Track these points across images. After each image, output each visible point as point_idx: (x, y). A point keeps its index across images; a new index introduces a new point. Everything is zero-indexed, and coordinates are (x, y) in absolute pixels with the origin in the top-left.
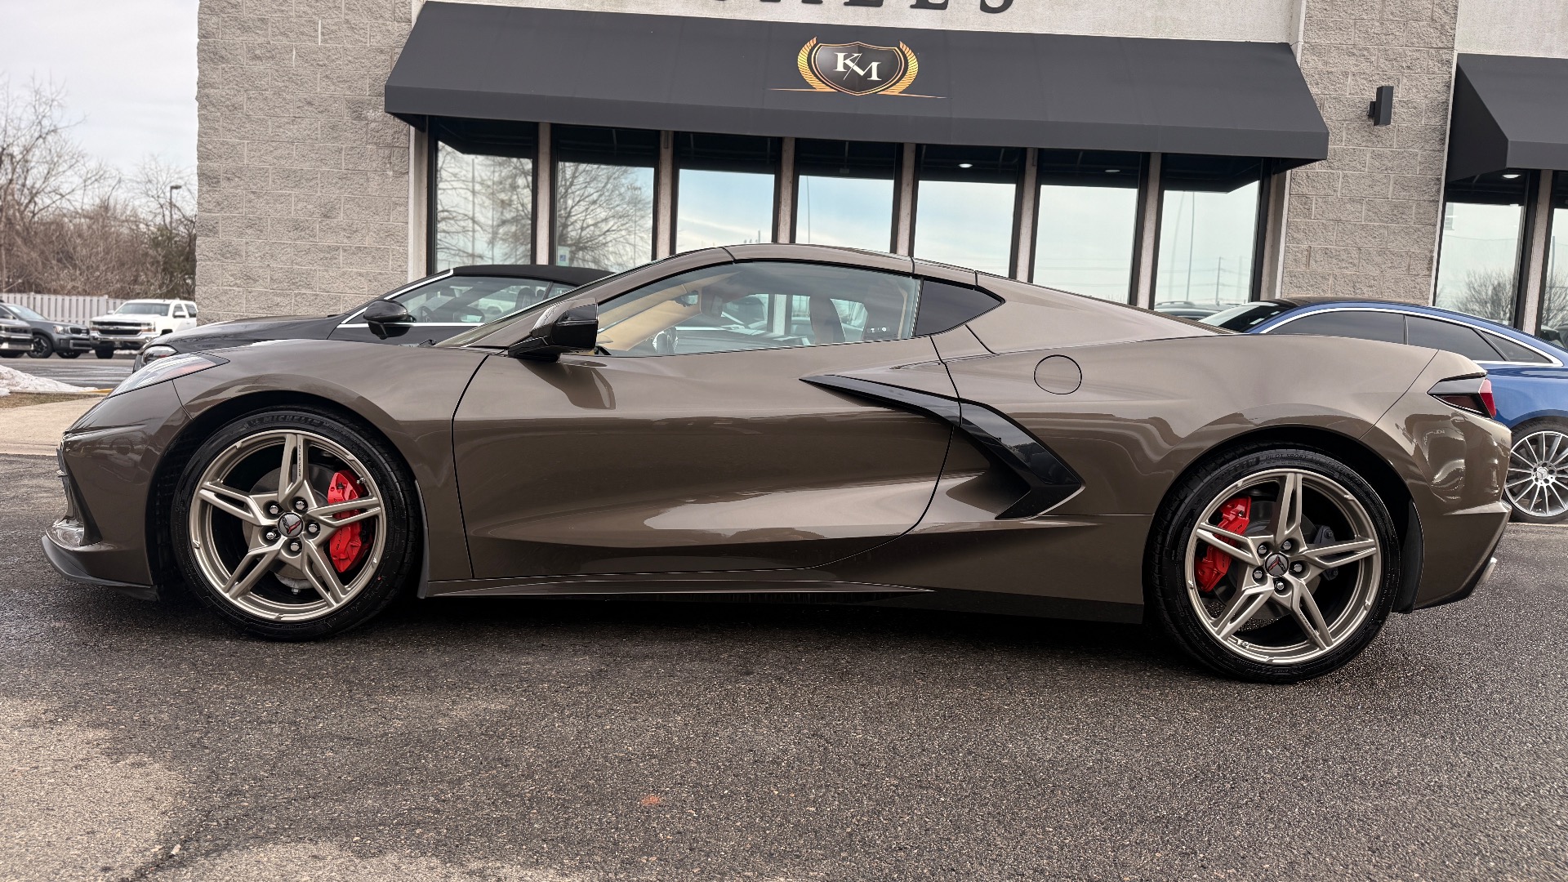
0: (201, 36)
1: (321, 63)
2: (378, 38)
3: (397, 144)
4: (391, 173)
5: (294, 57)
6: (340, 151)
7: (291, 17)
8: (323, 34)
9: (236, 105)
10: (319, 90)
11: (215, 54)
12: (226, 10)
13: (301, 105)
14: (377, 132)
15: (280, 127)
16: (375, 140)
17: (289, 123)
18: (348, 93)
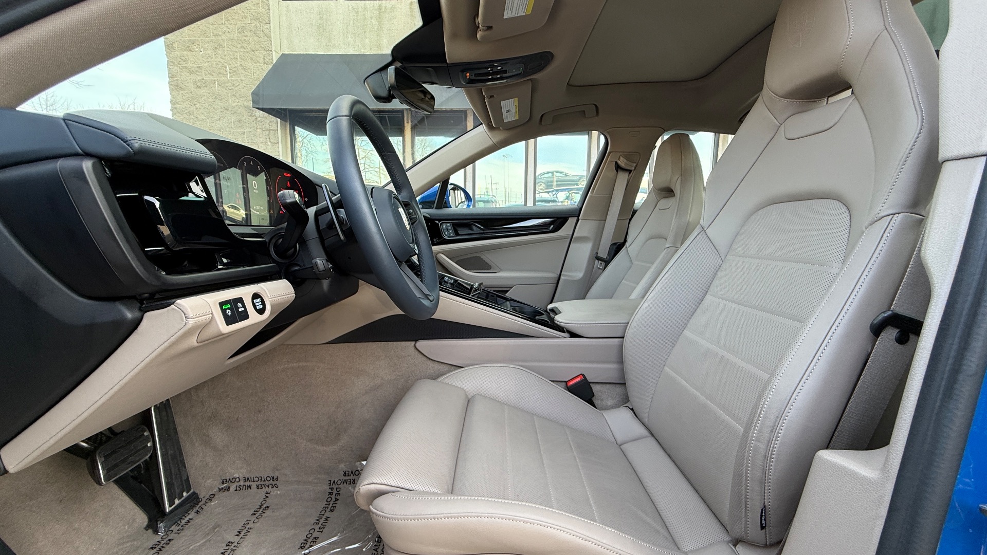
0: (170, 77)
1: (230, 88)
2: (258, 73)
3: (271, 128)
4: (269, 143)
5: (216, 86)
6: (244, 133)
7: (213, 64)
8: (230, 73)
9: (190, 112)
10: (230, 102)
11: (177, 86)
12: (180, 63)
13: (222, 110)
14: (262, 122)
15: (213, 123)
16: (260, 127)
17: (217, 120)
18: (245, 103)
